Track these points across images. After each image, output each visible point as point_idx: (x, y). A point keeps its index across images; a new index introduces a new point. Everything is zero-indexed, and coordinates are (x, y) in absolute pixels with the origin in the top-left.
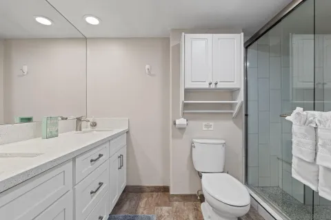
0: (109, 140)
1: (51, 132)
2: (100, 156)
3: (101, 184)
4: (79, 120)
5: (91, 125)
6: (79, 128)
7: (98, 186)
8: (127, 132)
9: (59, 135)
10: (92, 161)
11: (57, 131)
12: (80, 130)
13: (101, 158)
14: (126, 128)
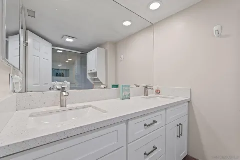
0: (166, 108)
1: (125, 96)
2: (155, 122)
3: (155, 148)
4: (146, 87)
5: (156, 92)
6: (146, 94)
7: (153, 149)
8: (189, 102)
9: (131, 98)
10: (145, 125)
11: (129, 95)
12: (147, 96)
13: (155, 124)
14: (187, 98)
